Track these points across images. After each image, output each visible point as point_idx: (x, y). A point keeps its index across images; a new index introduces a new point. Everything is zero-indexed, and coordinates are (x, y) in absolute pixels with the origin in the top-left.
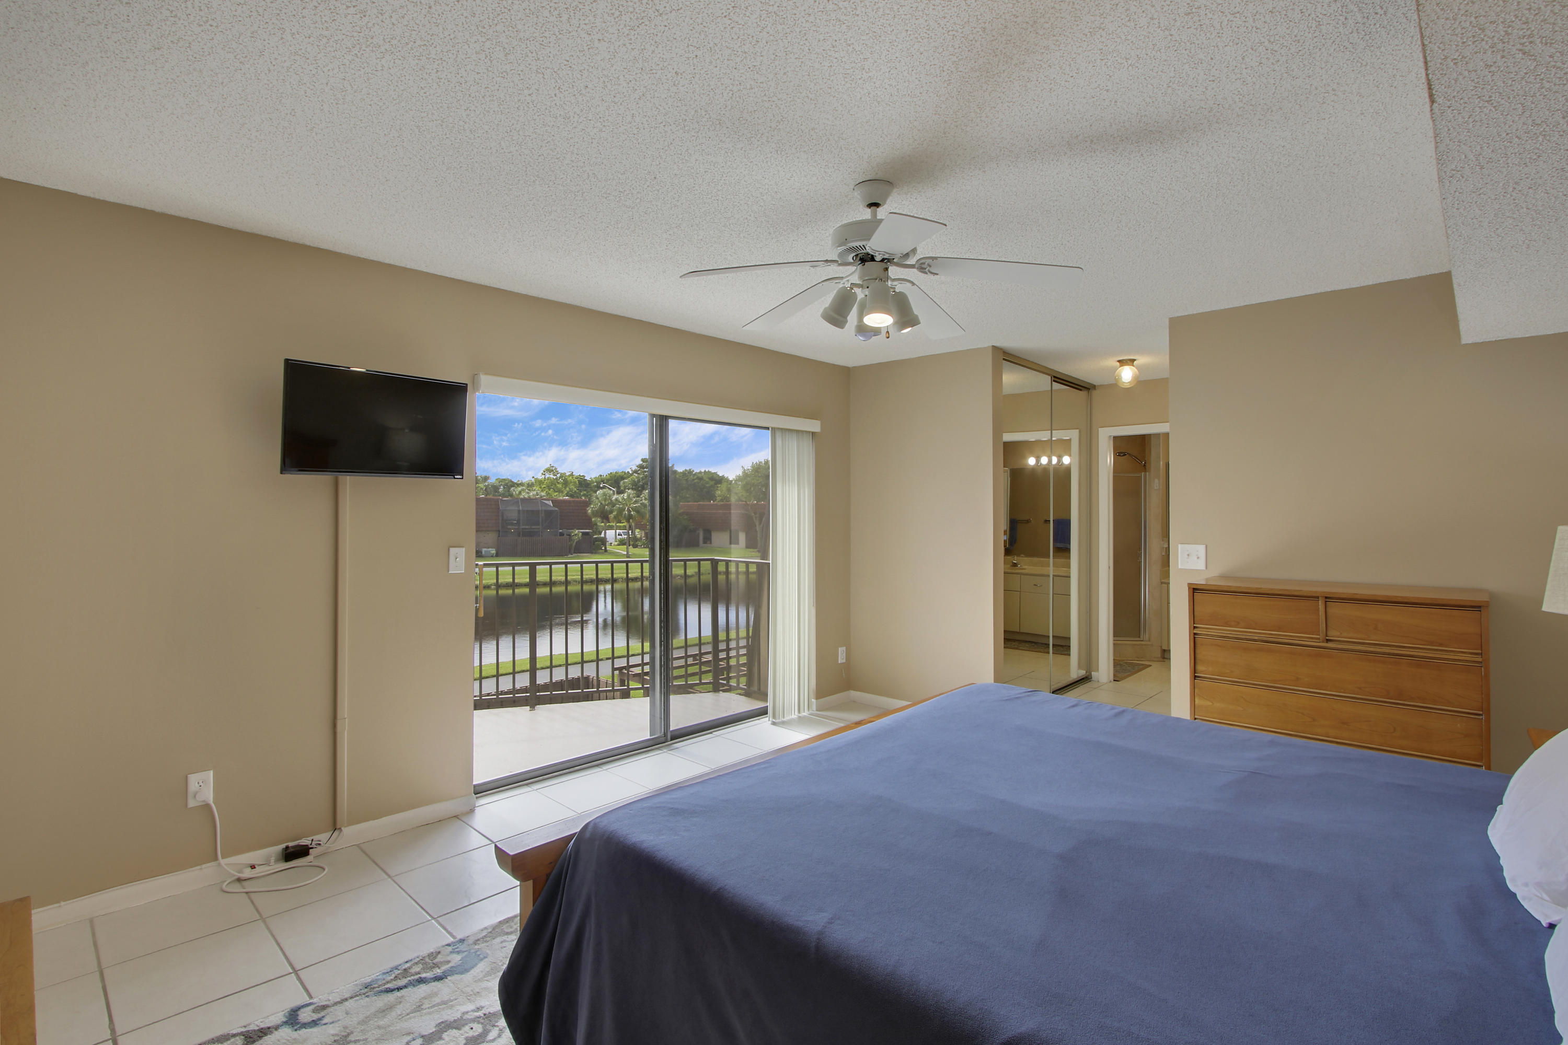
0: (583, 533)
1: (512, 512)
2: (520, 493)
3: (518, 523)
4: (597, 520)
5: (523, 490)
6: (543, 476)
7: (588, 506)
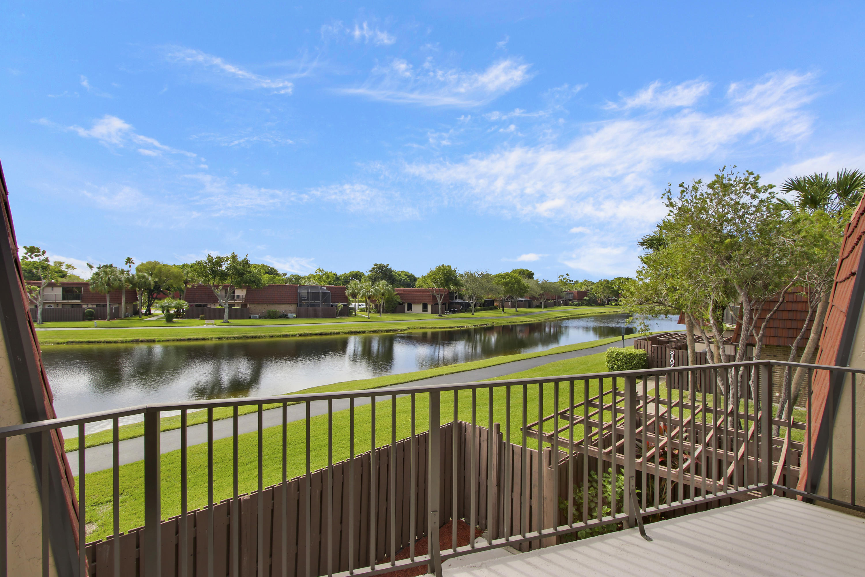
0: (344, 305)
1: (304, 293)
2: (305, 282)
3: (308, 299)
4: (350, 298)
5: (306, 281)
6: (316, 273)
7: (346, 290)
